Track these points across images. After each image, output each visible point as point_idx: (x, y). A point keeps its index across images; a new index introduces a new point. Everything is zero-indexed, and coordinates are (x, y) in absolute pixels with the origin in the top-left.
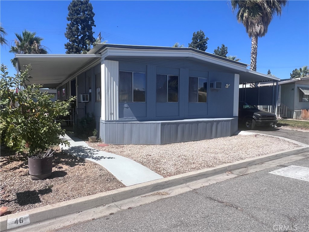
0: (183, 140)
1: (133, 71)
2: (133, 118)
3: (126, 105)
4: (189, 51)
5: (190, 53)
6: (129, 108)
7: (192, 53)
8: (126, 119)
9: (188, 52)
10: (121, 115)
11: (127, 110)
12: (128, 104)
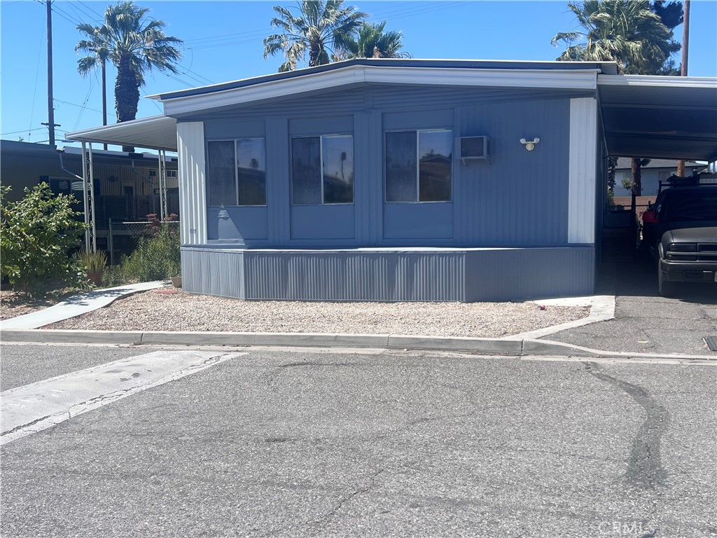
0: (302, 297)
1: (236, 138)
2: (237, 242)
3: (223, 213)
4: (354, 68)
5: (357, 72)
6: (230, 219)
7: (362, 72)
8: (222, 242)
9: (352, 72)
10: (212, 234)
11: (225, 224)
12: (228, 212)
